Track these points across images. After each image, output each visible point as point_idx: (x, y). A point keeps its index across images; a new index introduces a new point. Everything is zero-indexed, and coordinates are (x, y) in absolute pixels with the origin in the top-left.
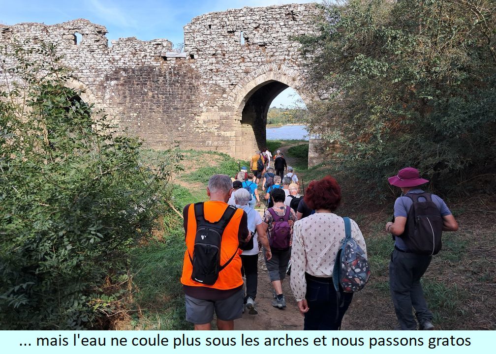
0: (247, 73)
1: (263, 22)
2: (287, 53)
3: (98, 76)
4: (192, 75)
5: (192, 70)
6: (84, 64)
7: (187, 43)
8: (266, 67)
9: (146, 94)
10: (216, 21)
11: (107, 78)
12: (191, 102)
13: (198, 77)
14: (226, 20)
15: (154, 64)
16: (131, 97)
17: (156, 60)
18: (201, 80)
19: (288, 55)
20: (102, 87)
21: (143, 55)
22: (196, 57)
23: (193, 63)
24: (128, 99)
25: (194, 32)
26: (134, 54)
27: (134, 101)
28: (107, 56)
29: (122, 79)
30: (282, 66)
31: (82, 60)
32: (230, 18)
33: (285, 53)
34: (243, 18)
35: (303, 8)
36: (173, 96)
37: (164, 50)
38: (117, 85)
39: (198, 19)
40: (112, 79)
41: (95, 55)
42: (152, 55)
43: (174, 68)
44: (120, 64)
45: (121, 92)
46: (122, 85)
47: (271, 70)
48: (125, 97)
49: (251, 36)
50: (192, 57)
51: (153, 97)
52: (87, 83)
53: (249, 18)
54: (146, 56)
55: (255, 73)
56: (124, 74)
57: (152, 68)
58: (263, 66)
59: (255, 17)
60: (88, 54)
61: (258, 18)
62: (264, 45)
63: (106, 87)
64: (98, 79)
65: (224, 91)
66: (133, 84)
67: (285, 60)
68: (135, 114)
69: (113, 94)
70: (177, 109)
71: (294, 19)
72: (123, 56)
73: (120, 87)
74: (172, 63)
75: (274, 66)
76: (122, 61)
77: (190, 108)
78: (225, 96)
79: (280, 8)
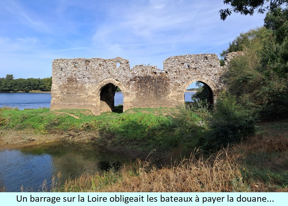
0: (189, 78)
1: (195, 60)
2: (205, 71)
3: (127, 79)
4: (167, 79)
5: (166, 77)
6: (121, 75)
7: (165, 67)
8: (197, 76)
9: (147, 86)
10: (176, 60)
11: (131, 80)
12: (166, 89)
13: (169, 80)
14: (180, 59)
15: (151, 75)
16: (141, 88)
17: (152, 74)
18: (170, 81)
19: (205, 72)
20: (128, 83)
21: (146, 72)
22: (168, 72)
23: (167, 75)
24: (140, 88)
25: (167, 63)
26: (142, 71)
27: (142, 89)
28: (131, 72)
29: (137, 80)
30: (203, 76)
31: (120, 73)
32: (182, 58)
33: (204, 71)
34: (187, 59)
35: (210, 55)
36: (159, 87)
37: (155, 70)
38: (135, 83)
39: (169, 59)
40: (133, 81)
41: (126, 71)
42: (150, 72)
43: (159, 77)
44: (137, 75)
45: (137, 86)
46: (137, 83)
47: (198, 77)
48: (138, 87)
49: (191, 65)
50: (166, 72)
51: (150, 87)
52: (122, 82)
53: (190, 58)
54: (147, 72)
55: (192, 79)
56: (138, 79)
57: (150, 77)
58: (195, 76)
59: (192, 58)
60: (123, 71)
61: (193, 59)
62: (196, 68)
63: (130, 83)
64: (127, 80)
65: (180, 85)
66: (142, 83)
67: (204, 74)
68: (143, 94)
69: (133, 86)
70: (160, 92)
71: (207, 59)
72: (138, 72)
73: (136, 84)
74: (159, 75)
75: (200, 76)
76: (138, 74)
77: (166, 91)
78: (180, 87)
79: (202, 55)
